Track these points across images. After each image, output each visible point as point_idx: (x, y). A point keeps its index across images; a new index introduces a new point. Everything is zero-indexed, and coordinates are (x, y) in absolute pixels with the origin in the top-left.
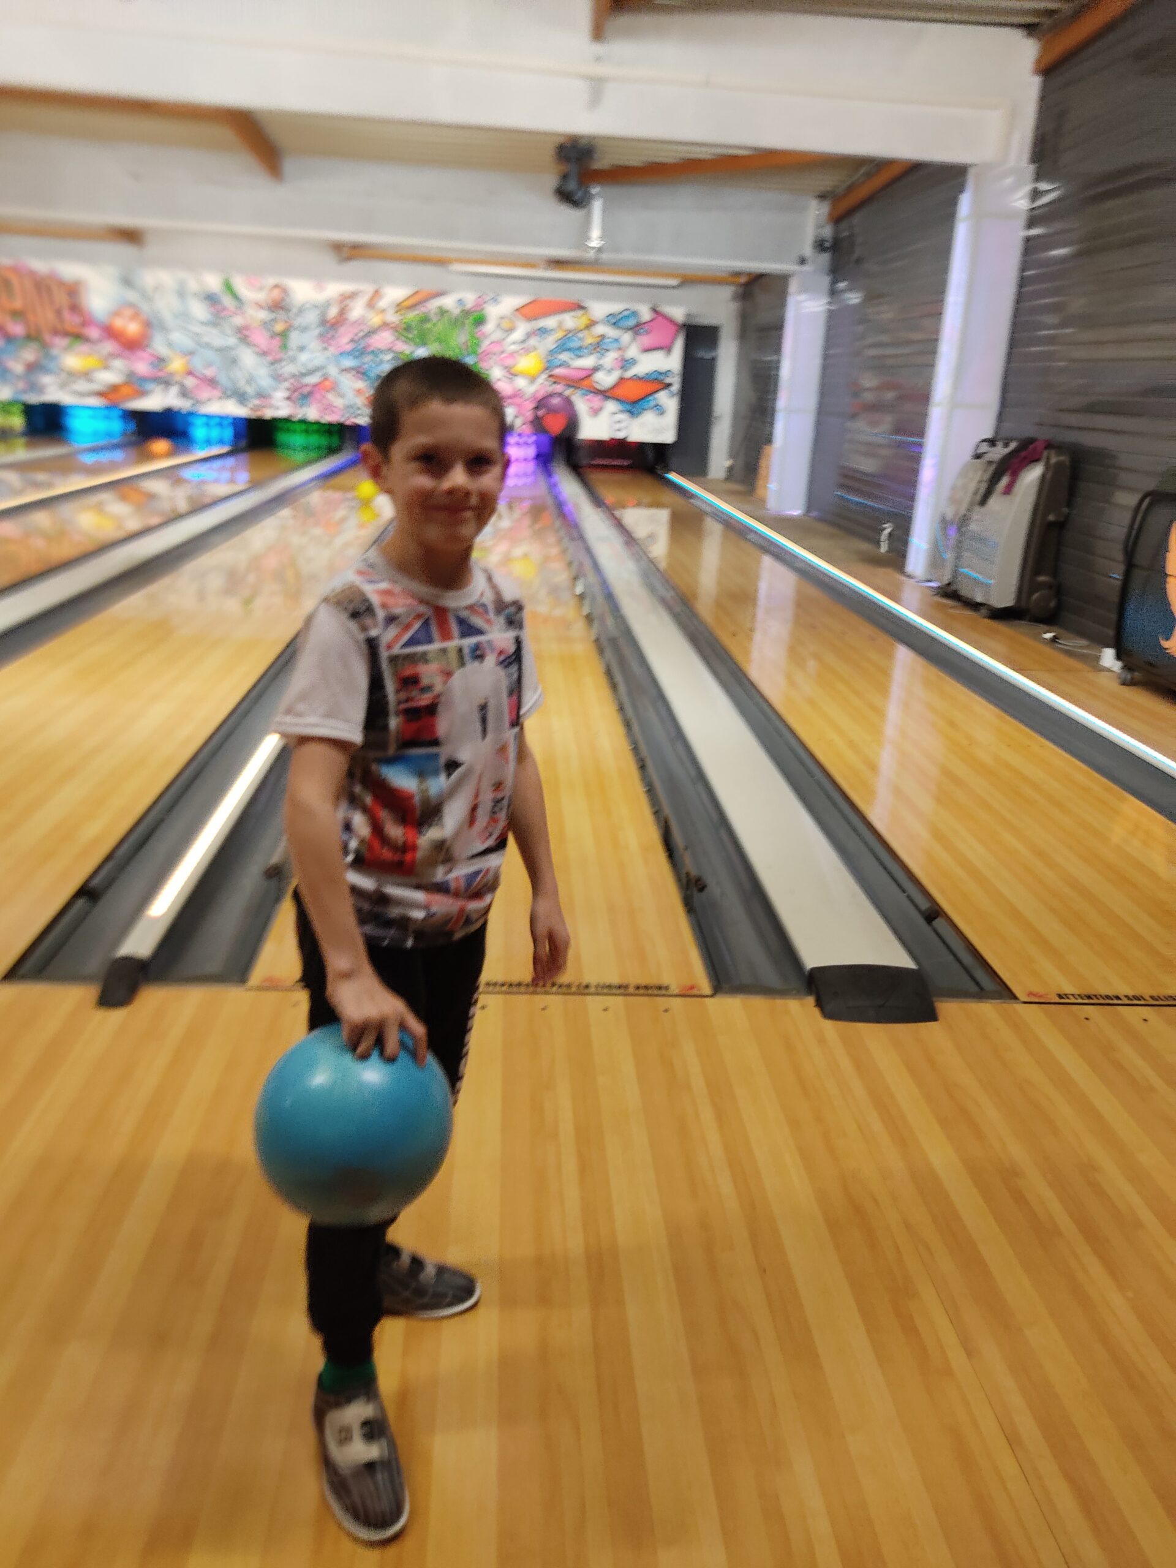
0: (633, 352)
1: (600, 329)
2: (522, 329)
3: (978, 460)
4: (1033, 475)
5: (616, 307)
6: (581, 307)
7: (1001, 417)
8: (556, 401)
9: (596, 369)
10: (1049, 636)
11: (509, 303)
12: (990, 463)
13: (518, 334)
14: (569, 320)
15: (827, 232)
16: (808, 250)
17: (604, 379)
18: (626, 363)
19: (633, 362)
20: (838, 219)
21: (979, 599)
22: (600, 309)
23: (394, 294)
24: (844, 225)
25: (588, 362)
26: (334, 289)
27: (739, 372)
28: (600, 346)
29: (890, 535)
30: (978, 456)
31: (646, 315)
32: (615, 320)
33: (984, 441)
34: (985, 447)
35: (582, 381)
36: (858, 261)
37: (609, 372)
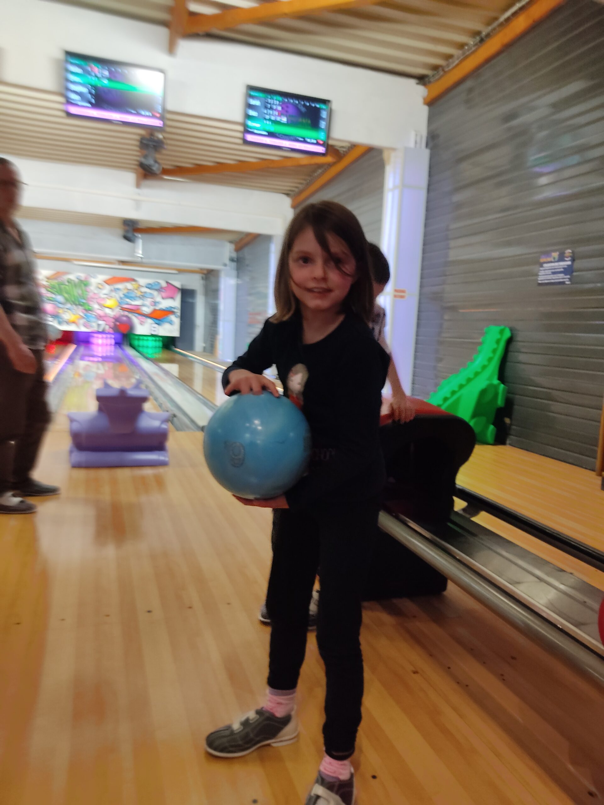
1: (143, 290)
2: (107, 288)
5: (150, 281)
6: (134, 280)
8: (125, 319)
9: (142, 306)
11: (101, 278)
13: (105, 291)
14: (129, 285)
15: (234, 255)
16: (227, 261)
17: (146, 310)
18: (155, 303)
19: (159, 303)
20: (238, 250)
22: (143, 281)
23: (45, 273)
24: (240, 252)
25: (138, 302)
27: (206, 308)
28: (143, 296)
31: (164, 284)
32: (149, 286)
35: (136, 311)
36: (247, 265)
37: (148, 307)
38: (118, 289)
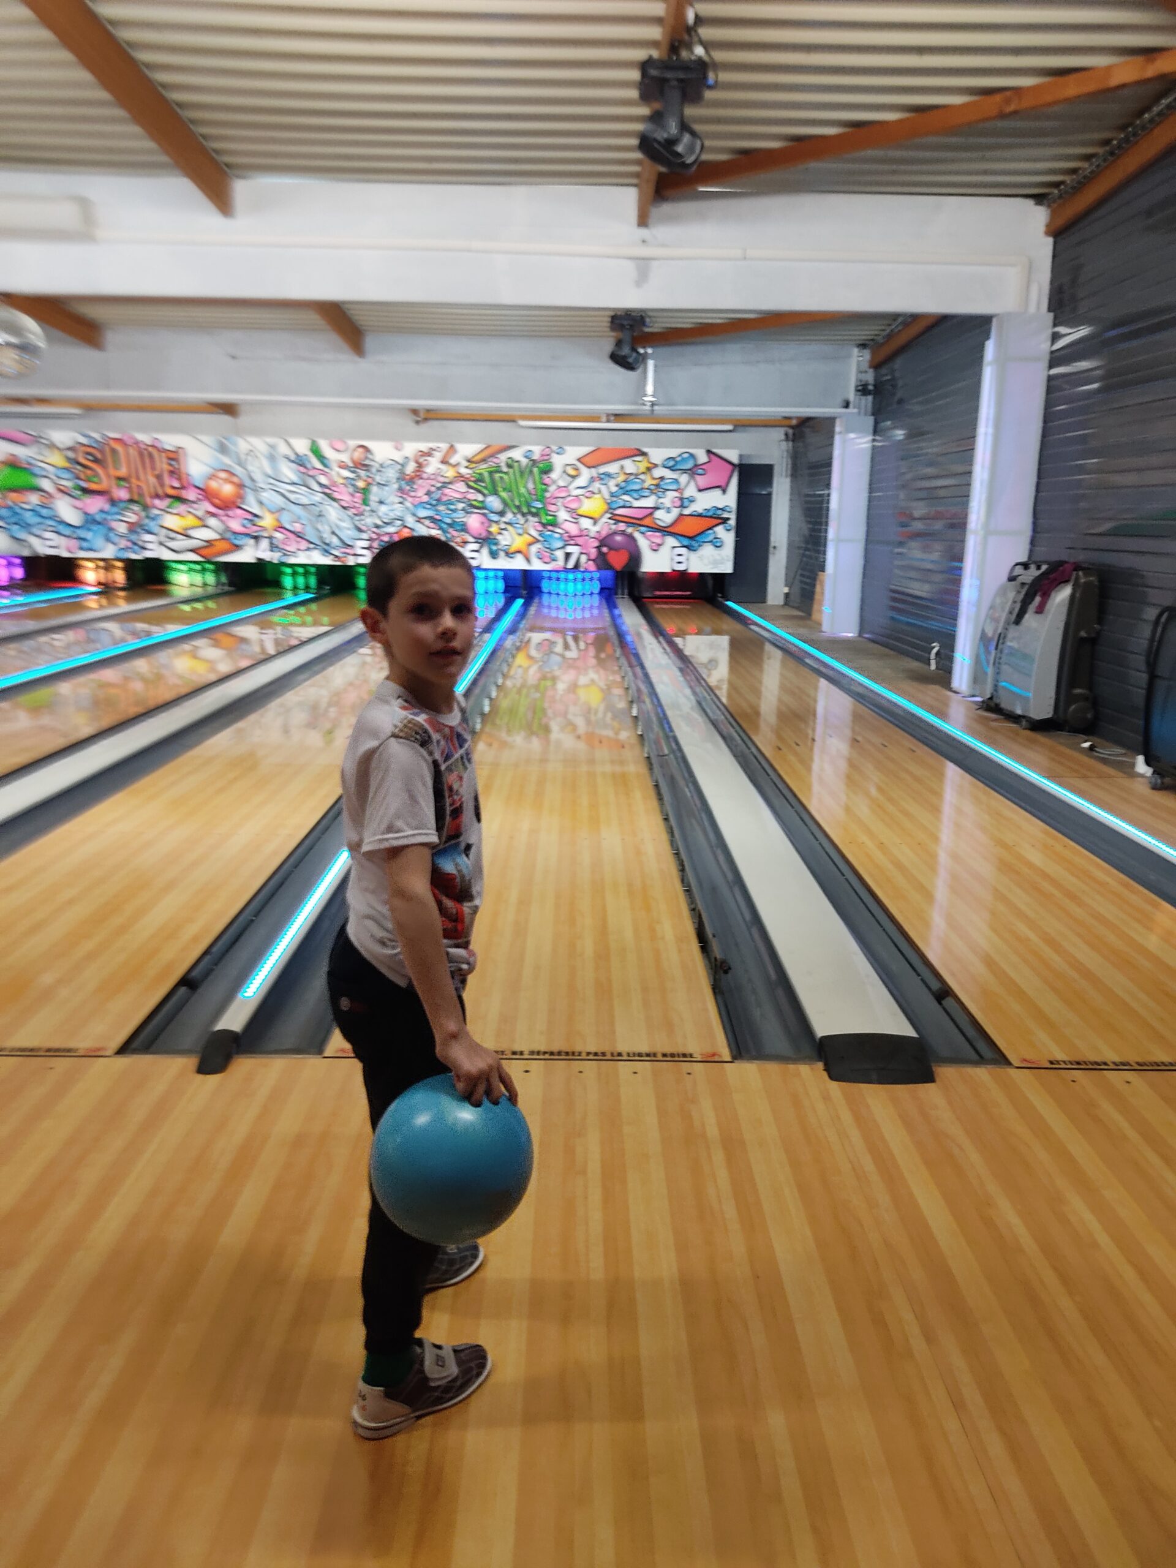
0: (691, 491)
1: (658, 472)
2: (586, 474)
3: (1013, 583)
4: (1062, 595)
5: (674, 452)
6: (642, 454)
7: (1033, 542)
8: (618, 538)
9: (656, 508)
10: (1087, 745)
11: (573, 453)
12: (1023, 584)
13: (582, 481)
14: (629, 466)
15: (870, 377)
16: (851, 396)
17: (664, 518)
18: (683, 502)
19: (692, 500)
20: (877, 366)
21: (1019, 712)
22: (657, 455)
23: (467, 450)
24: (884, 371)
25: (649, 502)
26: (411, 448)
27: (792, 507)
28: (659, 487)
29: (937, 654)
30: (1012, 579)
31: (702, 458)
32: (672, 465)
33: (1017, 564)
34: (1019, 570)
35: (644, 521)
36: (901, 401)
37: (668, 511)
38: (609, 475)
